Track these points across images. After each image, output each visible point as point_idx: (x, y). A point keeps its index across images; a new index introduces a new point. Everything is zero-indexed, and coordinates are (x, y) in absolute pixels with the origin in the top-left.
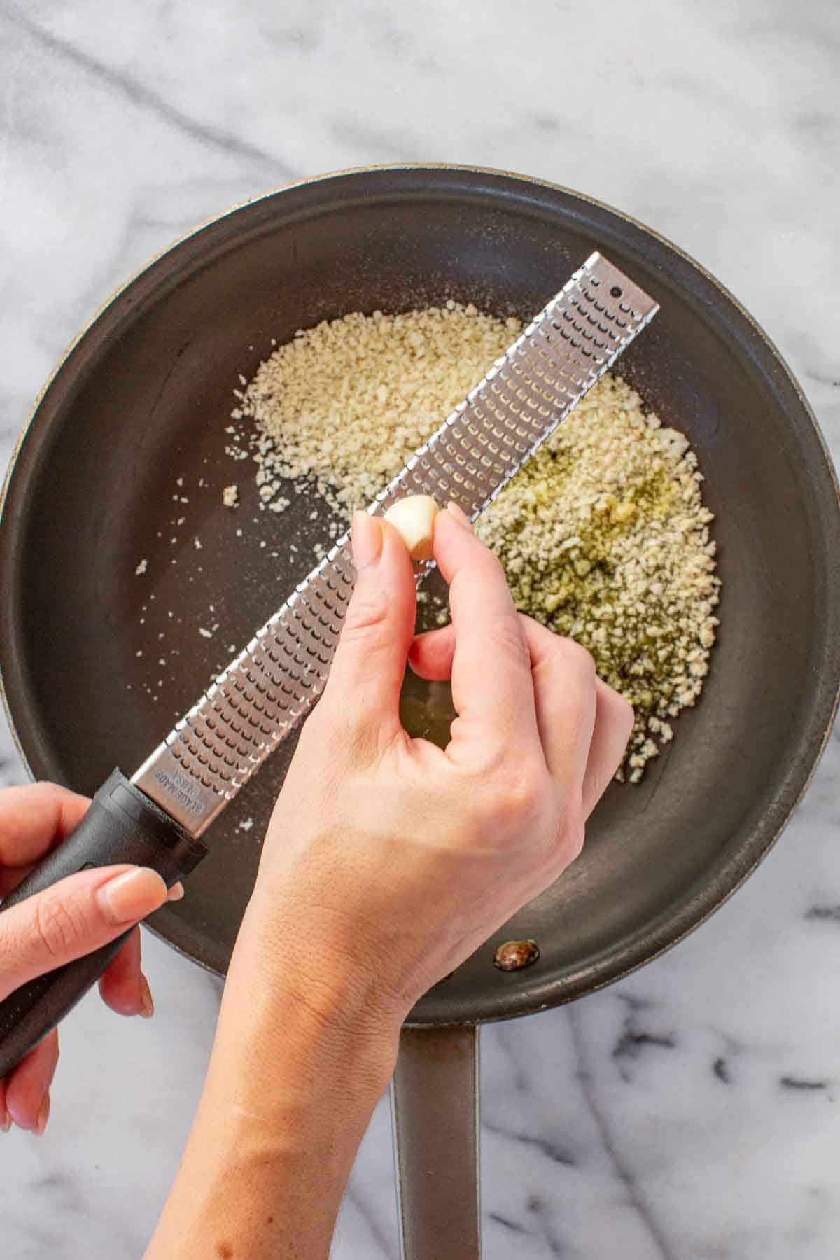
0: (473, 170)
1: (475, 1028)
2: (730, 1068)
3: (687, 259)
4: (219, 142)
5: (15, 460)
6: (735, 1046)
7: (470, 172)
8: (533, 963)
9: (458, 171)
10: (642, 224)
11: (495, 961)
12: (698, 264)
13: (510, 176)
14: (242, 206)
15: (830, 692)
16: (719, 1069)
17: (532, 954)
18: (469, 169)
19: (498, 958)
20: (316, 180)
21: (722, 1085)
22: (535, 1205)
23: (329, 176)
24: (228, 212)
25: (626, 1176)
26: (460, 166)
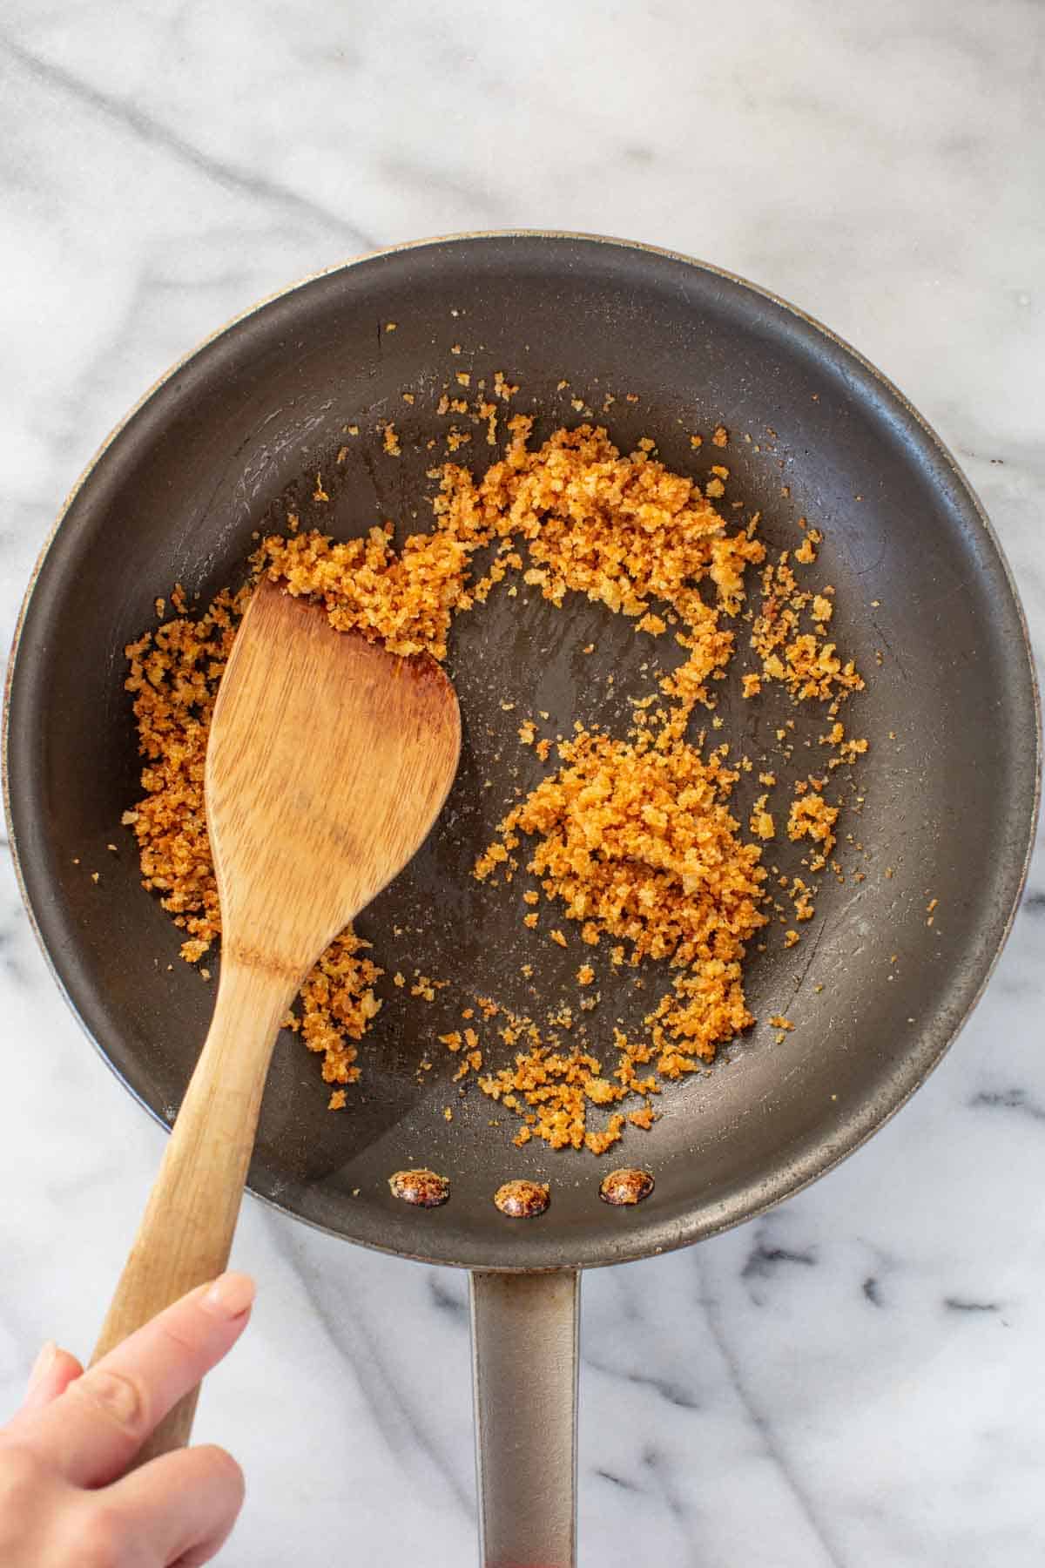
0: (597, 240)
1: (575, 1273)
2: (882, 1288)
3: (853, 353)
4: (245, 183)
5: (36, 577)
6: (888, 1262)
7: (594, 242)
8: (648, 1195)
9: (576, 241)
10: (798, 310)
11: (601, 1193)
12: (865, 359)
13: (641, 248)
14: (317, 277)
15: (1012, 879)
16: (869, 1289)
17: (646, 1186)
18: (593, 239)
19: (605, 1189)
20: (407, 247)
21: (873, 1308)
22: (650, 1459)
23: (422, 244)
24: (300, 284)
25: (760, 1422)
26: (580, 234)
